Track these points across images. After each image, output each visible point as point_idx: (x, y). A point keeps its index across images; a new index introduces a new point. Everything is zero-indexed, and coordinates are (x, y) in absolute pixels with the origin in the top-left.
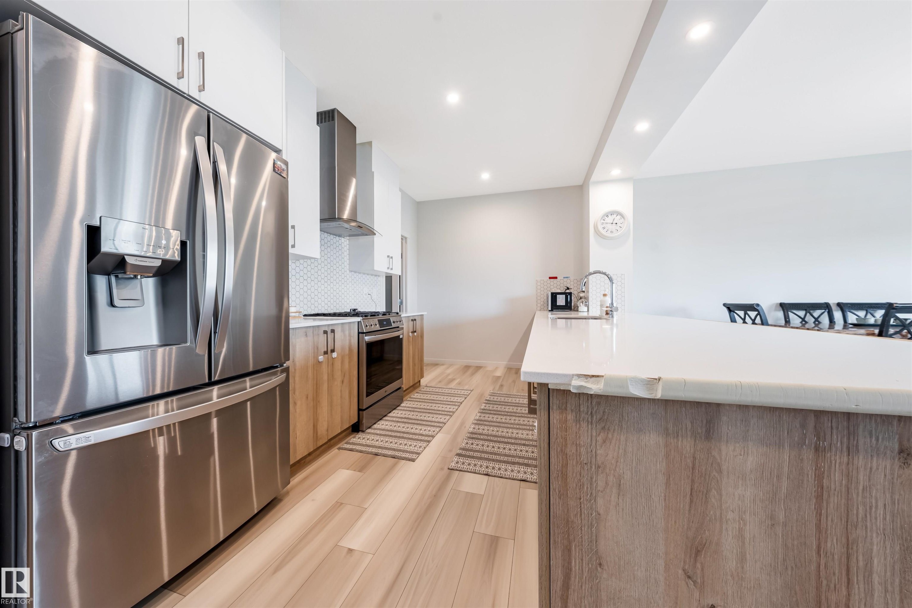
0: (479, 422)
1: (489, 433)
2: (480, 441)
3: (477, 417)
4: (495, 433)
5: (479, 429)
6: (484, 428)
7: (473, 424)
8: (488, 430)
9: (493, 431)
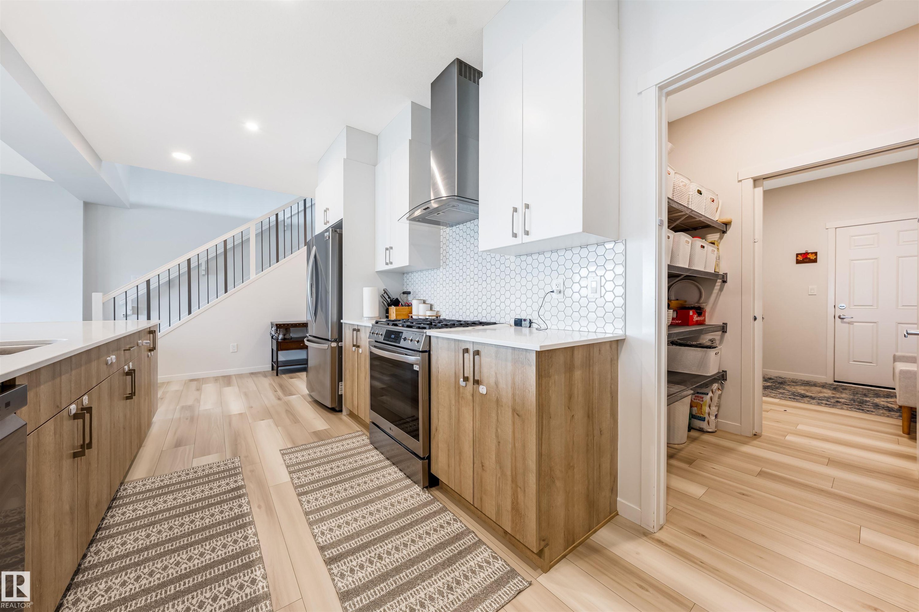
0: (240, 522)
1: (209, 510)
2: (218, 492)
3: (250, 532)
4: (198, 516)
5: (231, 509)
6: (223, 515)
7: (248, 514)
8: (212, 515)
9: (202, 518)
